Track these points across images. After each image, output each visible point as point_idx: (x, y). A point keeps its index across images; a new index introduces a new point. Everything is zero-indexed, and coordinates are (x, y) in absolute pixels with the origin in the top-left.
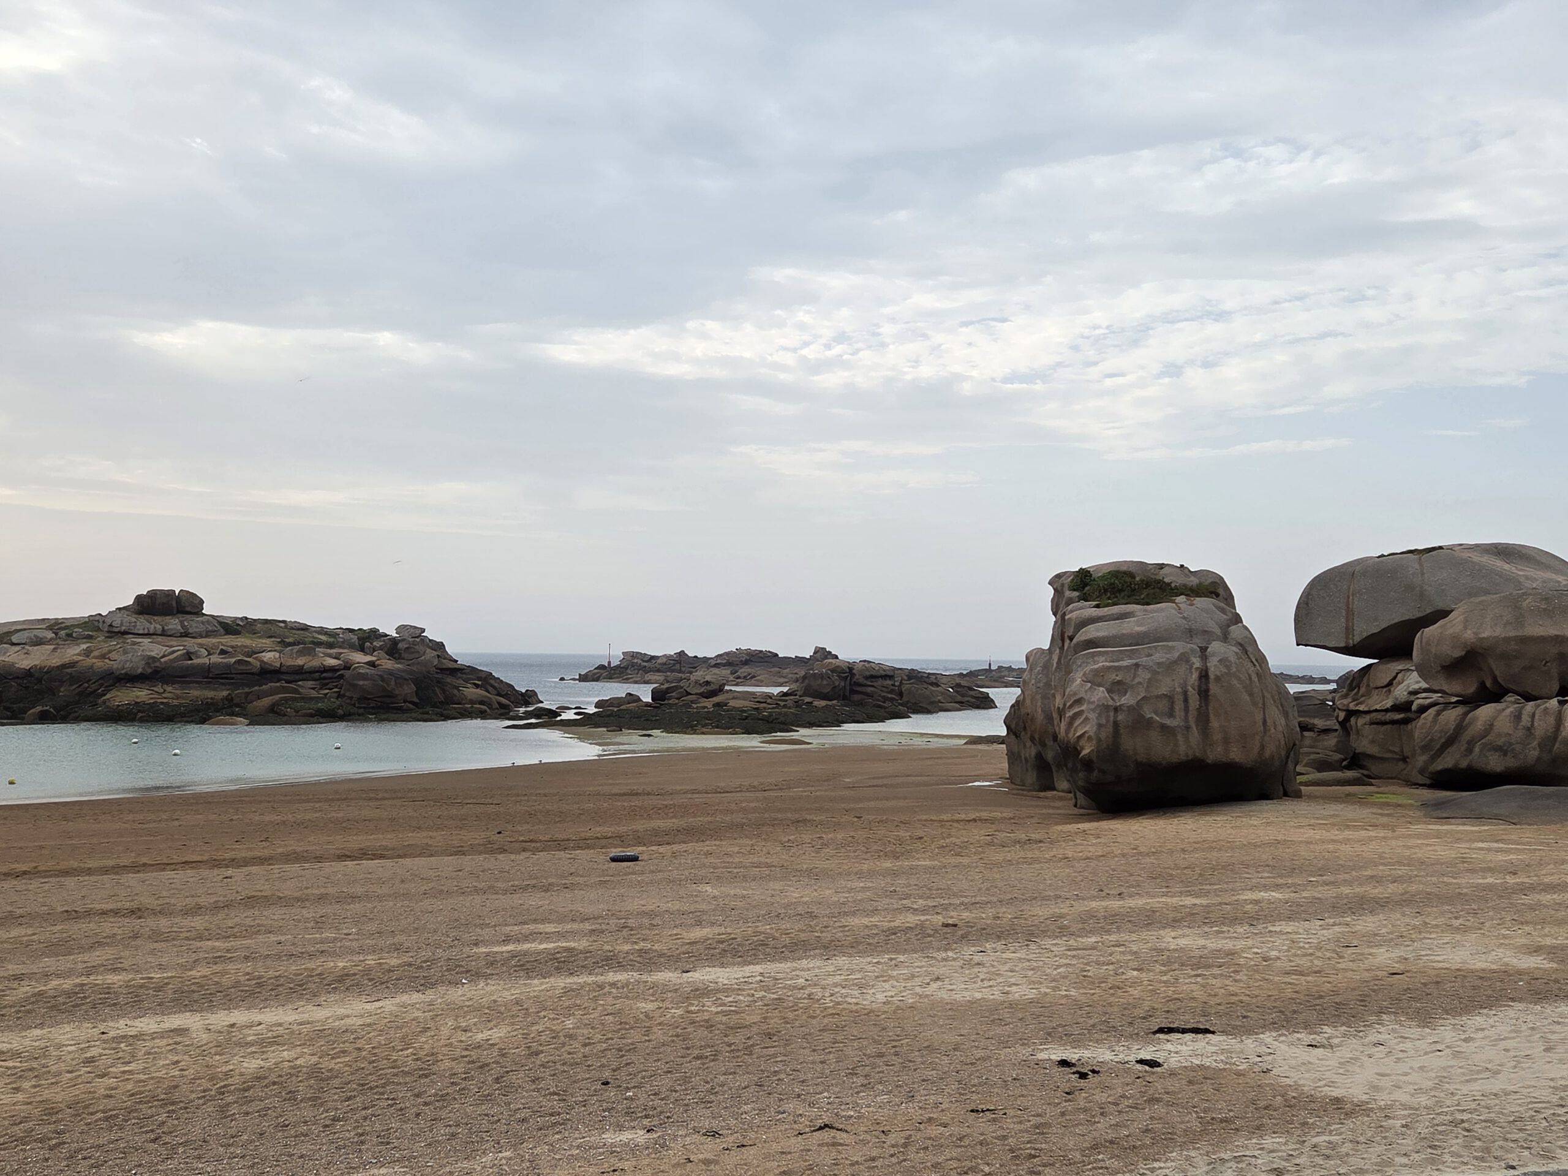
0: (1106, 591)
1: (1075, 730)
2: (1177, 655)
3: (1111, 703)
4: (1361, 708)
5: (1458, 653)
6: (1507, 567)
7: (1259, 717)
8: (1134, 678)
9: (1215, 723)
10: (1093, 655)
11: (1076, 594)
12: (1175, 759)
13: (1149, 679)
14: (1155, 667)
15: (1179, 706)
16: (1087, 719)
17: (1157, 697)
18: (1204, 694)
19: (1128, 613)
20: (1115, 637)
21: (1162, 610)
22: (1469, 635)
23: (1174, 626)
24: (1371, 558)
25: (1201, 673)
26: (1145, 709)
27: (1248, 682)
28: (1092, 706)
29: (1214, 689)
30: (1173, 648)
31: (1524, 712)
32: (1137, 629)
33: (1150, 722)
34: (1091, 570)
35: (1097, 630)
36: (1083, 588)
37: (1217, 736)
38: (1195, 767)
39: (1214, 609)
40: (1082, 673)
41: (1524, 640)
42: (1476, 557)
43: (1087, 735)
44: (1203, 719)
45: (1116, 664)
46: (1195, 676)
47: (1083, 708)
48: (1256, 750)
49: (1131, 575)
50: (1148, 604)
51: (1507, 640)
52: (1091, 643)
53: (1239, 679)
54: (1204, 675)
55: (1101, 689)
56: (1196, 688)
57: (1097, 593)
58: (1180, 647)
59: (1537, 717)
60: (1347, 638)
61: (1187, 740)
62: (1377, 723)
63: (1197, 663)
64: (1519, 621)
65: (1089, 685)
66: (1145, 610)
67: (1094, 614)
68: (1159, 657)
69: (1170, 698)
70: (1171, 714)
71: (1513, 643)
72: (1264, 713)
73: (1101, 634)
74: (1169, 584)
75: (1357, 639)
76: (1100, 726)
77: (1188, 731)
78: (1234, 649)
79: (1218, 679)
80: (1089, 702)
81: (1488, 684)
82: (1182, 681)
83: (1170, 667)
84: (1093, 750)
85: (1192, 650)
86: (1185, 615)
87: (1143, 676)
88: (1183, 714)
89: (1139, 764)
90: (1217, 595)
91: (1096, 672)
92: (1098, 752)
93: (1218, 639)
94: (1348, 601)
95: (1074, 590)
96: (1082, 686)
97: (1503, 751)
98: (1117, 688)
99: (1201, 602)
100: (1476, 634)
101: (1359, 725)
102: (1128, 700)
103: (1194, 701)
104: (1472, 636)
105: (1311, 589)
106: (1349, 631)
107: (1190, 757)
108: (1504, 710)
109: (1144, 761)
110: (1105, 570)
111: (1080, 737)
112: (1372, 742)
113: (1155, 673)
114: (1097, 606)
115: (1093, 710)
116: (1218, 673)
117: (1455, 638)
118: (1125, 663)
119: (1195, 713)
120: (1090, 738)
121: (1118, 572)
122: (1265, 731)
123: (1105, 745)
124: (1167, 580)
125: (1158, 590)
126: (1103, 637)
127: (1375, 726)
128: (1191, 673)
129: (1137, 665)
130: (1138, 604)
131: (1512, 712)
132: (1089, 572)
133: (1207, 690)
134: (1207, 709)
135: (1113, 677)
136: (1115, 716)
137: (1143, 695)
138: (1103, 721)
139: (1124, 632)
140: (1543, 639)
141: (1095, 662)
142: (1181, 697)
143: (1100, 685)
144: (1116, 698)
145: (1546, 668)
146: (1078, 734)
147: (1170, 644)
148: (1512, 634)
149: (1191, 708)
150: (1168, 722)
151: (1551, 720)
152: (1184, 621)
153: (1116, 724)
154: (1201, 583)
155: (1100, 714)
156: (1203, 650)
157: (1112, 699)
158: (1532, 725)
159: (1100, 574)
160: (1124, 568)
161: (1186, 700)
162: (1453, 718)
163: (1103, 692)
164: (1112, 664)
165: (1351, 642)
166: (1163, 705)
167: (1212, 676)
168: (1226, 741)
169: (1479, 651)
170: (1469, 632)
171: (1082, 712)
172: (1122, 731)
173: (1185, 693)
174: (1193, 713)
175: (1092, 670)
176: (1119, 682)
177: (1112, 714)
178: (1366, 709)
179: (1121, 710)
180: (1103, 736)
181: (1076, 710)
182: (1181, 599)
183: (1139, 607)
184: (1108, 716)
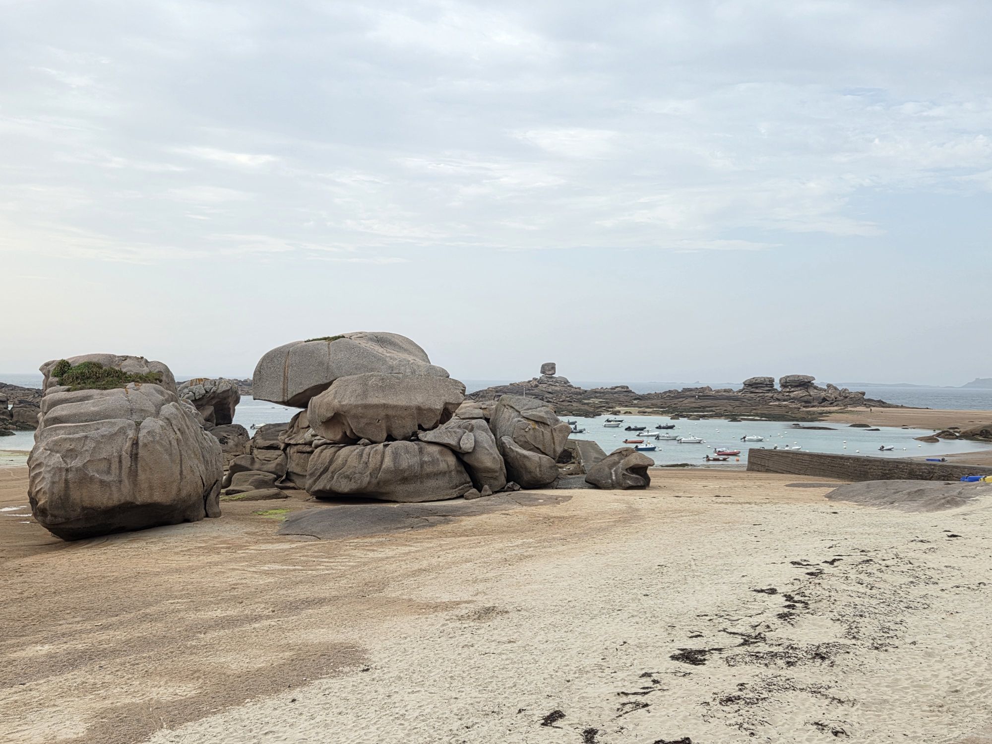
0: (77, 378)
1: (36, 487)
2: (116, 429)
3: (64, 465)
4: (292, 442)
5: (330, 414)
6: (381, 350)
7: (177, 470)
8: (83, 447)
9: (142, 476)
10: (56, 429)
11: (57, 379)
12: (110, 504)
13: (94, 448)
14: (99, 439)
15: (115, 465)
16: (43, 478)
17: (99, 460)
18: (134, 457)
19: (90, 396)
20: (75, 415)
21: (113, 394)
22: (336, 402)
23: (119, 406)
24: (301, 342)
25: (133, 441)
26: (89, 469)
27: (168, 446)
28: (49, 469)
29: (142, 452)
30: (114, 424)
31: (365, 452)
32: (92, 409)
33: (92, 479)
34: (70, 361)
35: (63, 410)
36: (62, 374)
37: (144, 486)
38: (127, 508)
39: (154, 392)
40: (46, 443)
41: (366, 407)
42: (363, 344)
43: (43, 490)
44: (133, 474)
45: (71, 436)
46: (128, 444)
47: (42, 470)
48: (174, 492)
49: (99, 366)
50: (105, 389)
51: (357, 406)
52: (57, 420)
53: (162, 445)
54: (135, 443)
55: (58, 455)
56: (129, 453)
57: (71, 380)
58: (121, 422)
59: (371, 455)
60: (284, 395)
61: (120, 490)
62: (301, 452)
63: (131, 434)
64: (365, 394)
65: (49, 452)
66: (102, 394)
67: (64, 397)
68: (104, 430)
69: (109, 461)
70: (108, 472)
71: (360, 408)
72: (181, 467)
73: (64, 413)
74: (125, 373)
75: (290, 396)
76: (53, 483)
77: (120, 484)
78: (161, 422)
79: (145, 445)
80: (47, 466)
81: (348, 434)
82: (119, 448)
83: (112, 437)
84: (46, 502)
85: (129, 425)
86: (130, 398)
87: (90, 445)
88: (118, 471)
89: (84, 508)
90: (161, 381)
91: (56, 443)
92: (52, 502)
93: (151, 415)
94: (285, 371)
95: (55, 376)
96: (43, 453)
97: (349, 478)
98: (71, 454)
99: (145, 387)
100: (340, 402)
101: (291, 452)
102: (76, 463)
103: (127, 462)
104: (338, 404)
105: (262, 362)
106: (285, 390)
107: (122, 501)
108: (355, 450)
109: (89, 506)
110: (82, 361)
111: (38, 492)
112: (297, 464)
113: (98, 442)
114: (68, 390)
115: (49, 472)
116: (145, 441)
117: (328, 404)
118: (77, 436)
119: (127, 470)
120: (45, 493)
121: (90, 363)
122: (181, 479)
123: (57, 497)
124: (124, 370)
125: (115, 378)
126: (66, 415)
127: (299, 454)
128: (126, 442)
129: (86, 437)
130: (99, 388)
131: (358, 453)
132: (68, 363)
133: (137, 454)
134: (137, 467)
135: (67, 446)
136: (66, 476)
137: (88, 459)
138: (57, 479)
139: (82, 411)
140: (376, 406)
141: (57, 435)
142: (117, 460)
143: (57, 452)
144: (68, 461)
145: (379, 424)
146: (37, 490)
147: (113, 420)
148: (359, 403)
149: (123, 467)
150: (106, 478)
151: (379, 457)
152: (128, 403)
153: (66, 481)
154: (150, 372)
155: (54, 474)
156: (138, 424)
157: (65, 462)
158: (368, 461)
159: (77, 364)
160: (95, 360)
161: (120, 462)
162: (328, 455)
163: (58, 458)
164: (67, 436)
165: (286, 398)
166: (103, 466)
167: (141, 444)
168: (151, 488)
169: (342, 413)
170: (336, 401)
171: (40, 473)
172: (71, 486)
173: (120, 457)
174: (125, 470)
175: (52, 441)
176: (71, 450)
177: (64, 474)
178: (295, 443)
179: (71, 470)
180: (55, 491)
181: (37, 471)
182: (131, 385)
183: (98, 391)
184: (61, 476)
